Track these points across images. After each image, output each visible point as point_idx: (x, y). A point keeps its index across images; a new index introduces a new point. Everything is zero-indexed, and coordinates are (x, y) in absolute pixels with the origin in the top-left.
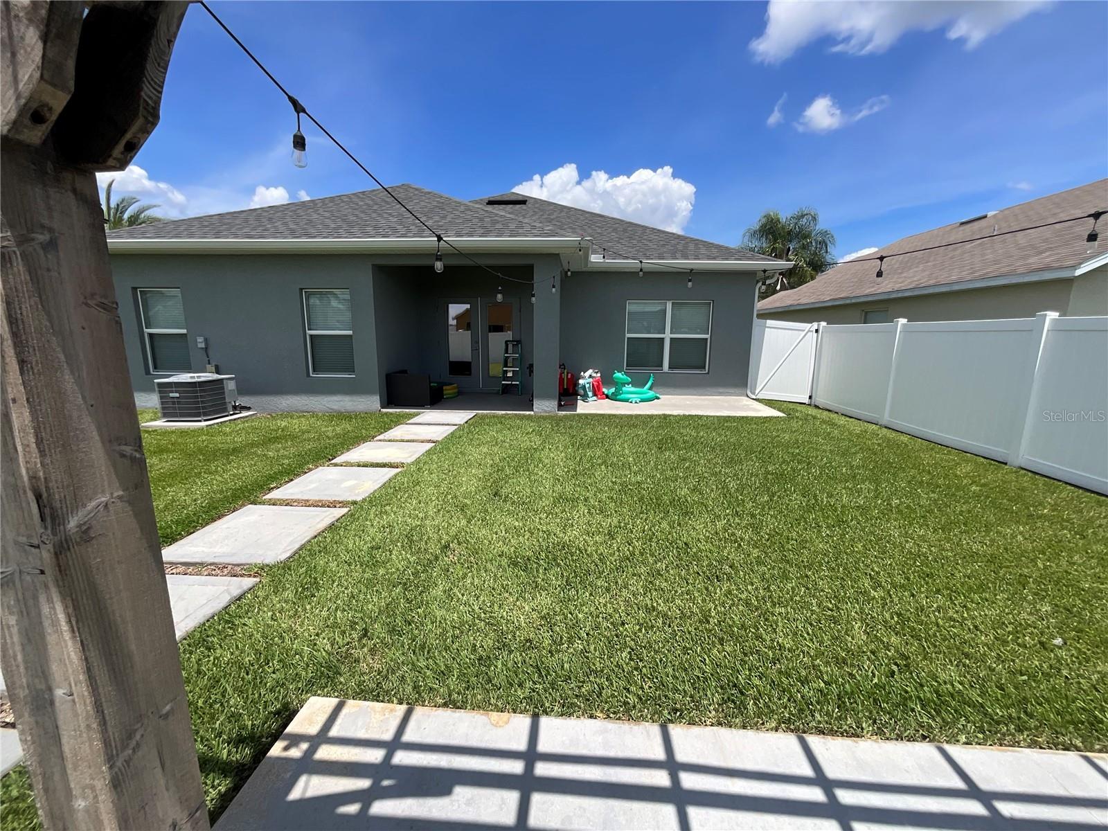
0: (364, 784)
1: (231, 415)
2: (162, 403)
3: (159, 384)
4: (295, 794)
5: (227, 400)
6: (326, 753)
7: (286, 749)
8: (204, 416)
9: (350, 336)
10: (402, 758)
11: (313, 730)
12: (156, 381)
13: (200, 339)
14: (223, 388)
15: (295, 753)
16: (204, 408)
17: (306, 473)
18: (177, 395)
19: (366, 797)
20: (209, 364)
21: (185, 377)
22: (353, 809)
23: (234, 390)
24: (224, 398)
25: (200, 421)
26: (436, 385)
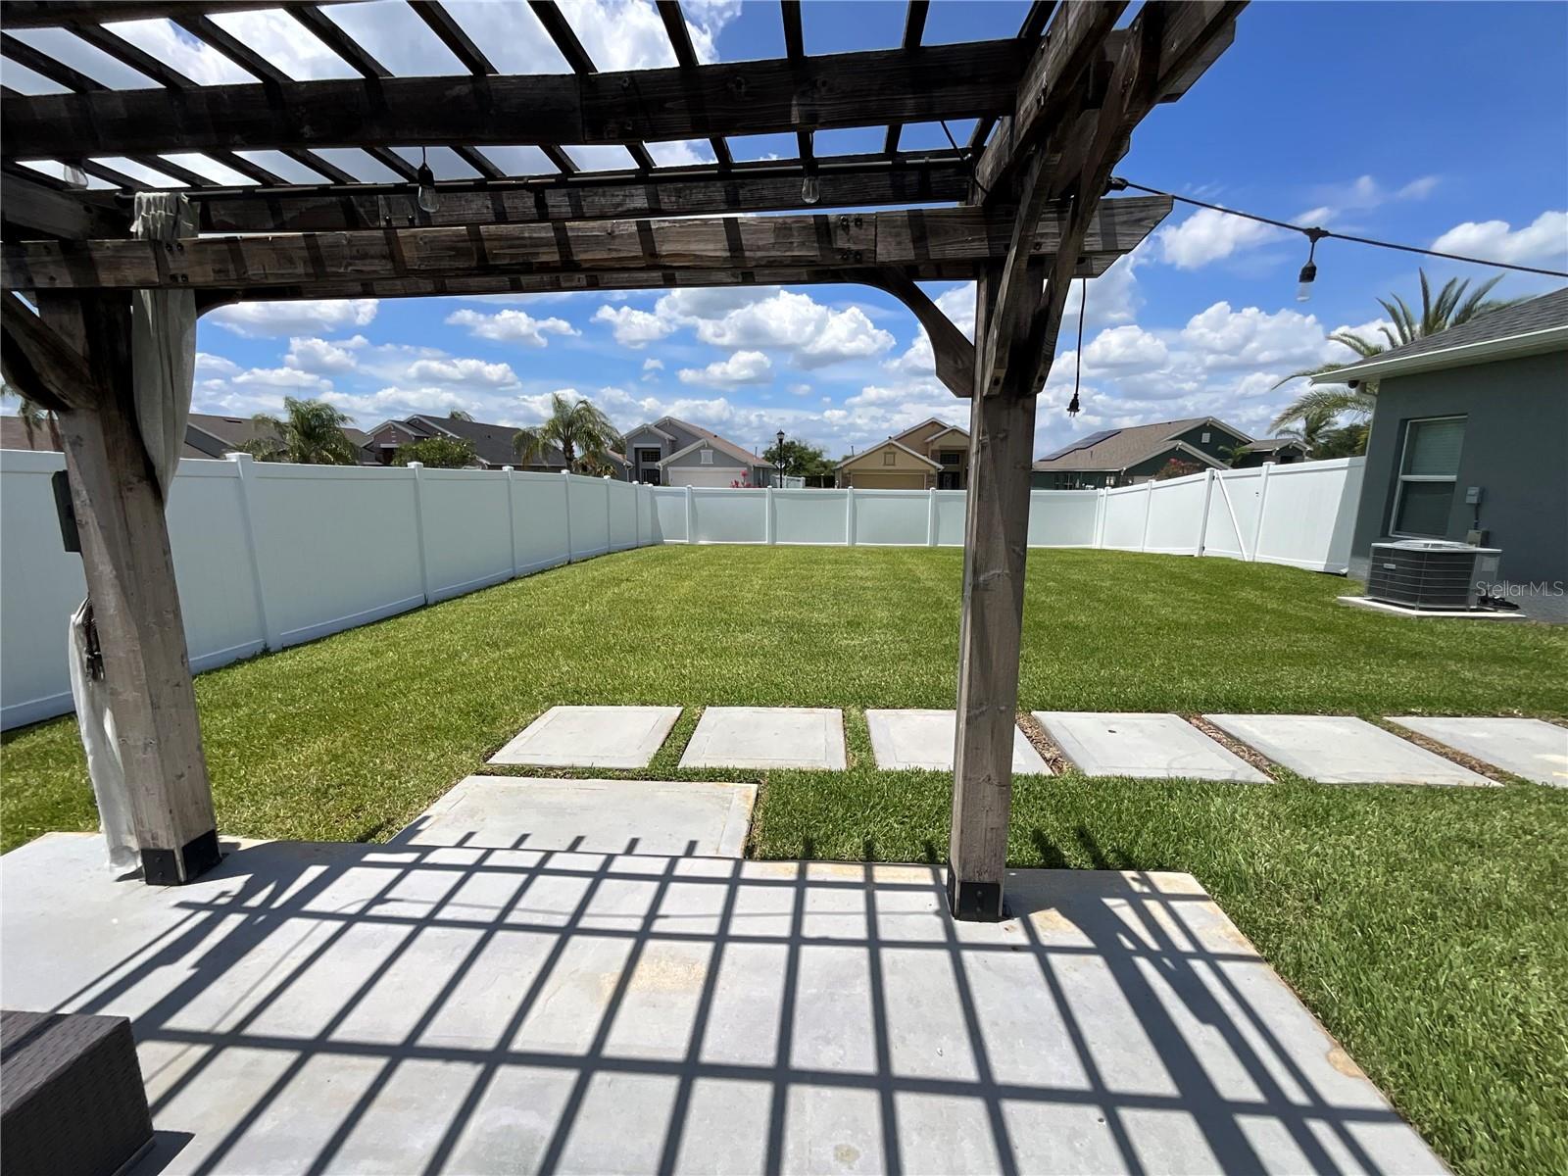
0: (1153, 945)
1: (1473, 610)
2: (1373, 575)
3: (1379, 550)
4: (1109, 902)
5: (1472, 587)
6: (1154, 907)
7: (1134, 879)
8: (1421, 602)
10: (1200, 967)
11: (1164, 889)
12: (1373, 544)
13: (1473, 491)
14: (1470, 567)
15: (1136, 887)
16: (1425, 590)
17: (1497, 716)
18: (1393, 566)
19: (1142, 949)
20: (1476, 527)
21: (1419, 544)
22: (1129, 945)
23: (1492, 573)
24: (1468, 582)
25: (1413, 608)
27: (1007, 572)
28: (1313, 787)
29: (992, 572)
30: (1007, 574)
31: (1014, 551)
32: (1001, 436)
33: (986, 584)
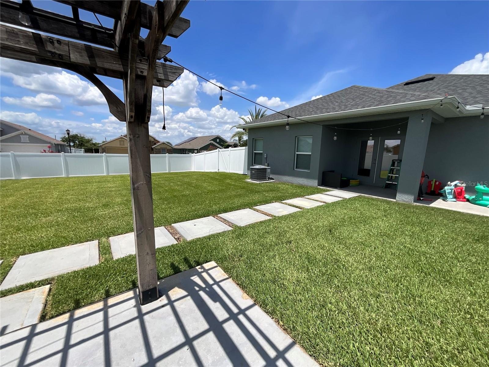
0: (204, 286)
1: (267, 181)
2: (251, 174)
3: (251, 168)
4: (192, 278)
5: (267, 176)
6: (205, 275)
7: (199, 268)
8: (259, 180)
9: (310, 155)
10: (215, 287)
11: (207, 268)
12: (250, 167)
13: (265, 155)
14: (266, 171)
15: (200, 270)
16: (260, 177)
17: (271, 203)
18: (254, 172)
19: (201, 288)
20: (266, 163)
21: (257, 167)
22: (197, 289)
23: (269, 172)
24: (266, 175)
25: (258, 181)
26: (346, 179)
27: (145, 182)
28: (240, 228)
29: (140, 183)
30: (145, 183)
31: (147, 175)
32: (137, 136)
33: (138, 187)
